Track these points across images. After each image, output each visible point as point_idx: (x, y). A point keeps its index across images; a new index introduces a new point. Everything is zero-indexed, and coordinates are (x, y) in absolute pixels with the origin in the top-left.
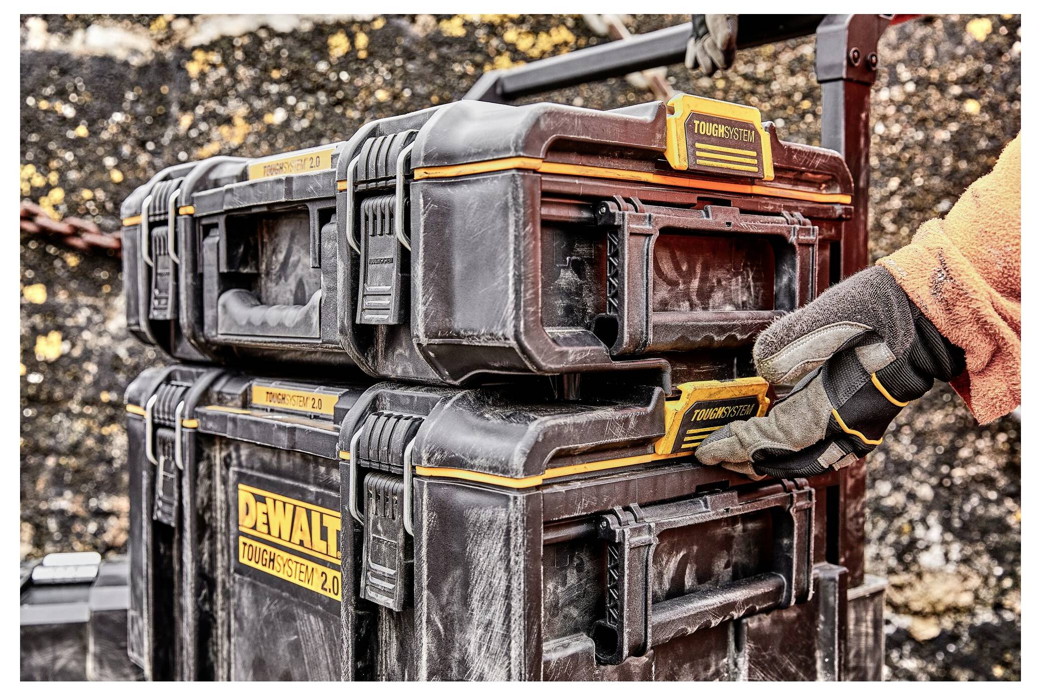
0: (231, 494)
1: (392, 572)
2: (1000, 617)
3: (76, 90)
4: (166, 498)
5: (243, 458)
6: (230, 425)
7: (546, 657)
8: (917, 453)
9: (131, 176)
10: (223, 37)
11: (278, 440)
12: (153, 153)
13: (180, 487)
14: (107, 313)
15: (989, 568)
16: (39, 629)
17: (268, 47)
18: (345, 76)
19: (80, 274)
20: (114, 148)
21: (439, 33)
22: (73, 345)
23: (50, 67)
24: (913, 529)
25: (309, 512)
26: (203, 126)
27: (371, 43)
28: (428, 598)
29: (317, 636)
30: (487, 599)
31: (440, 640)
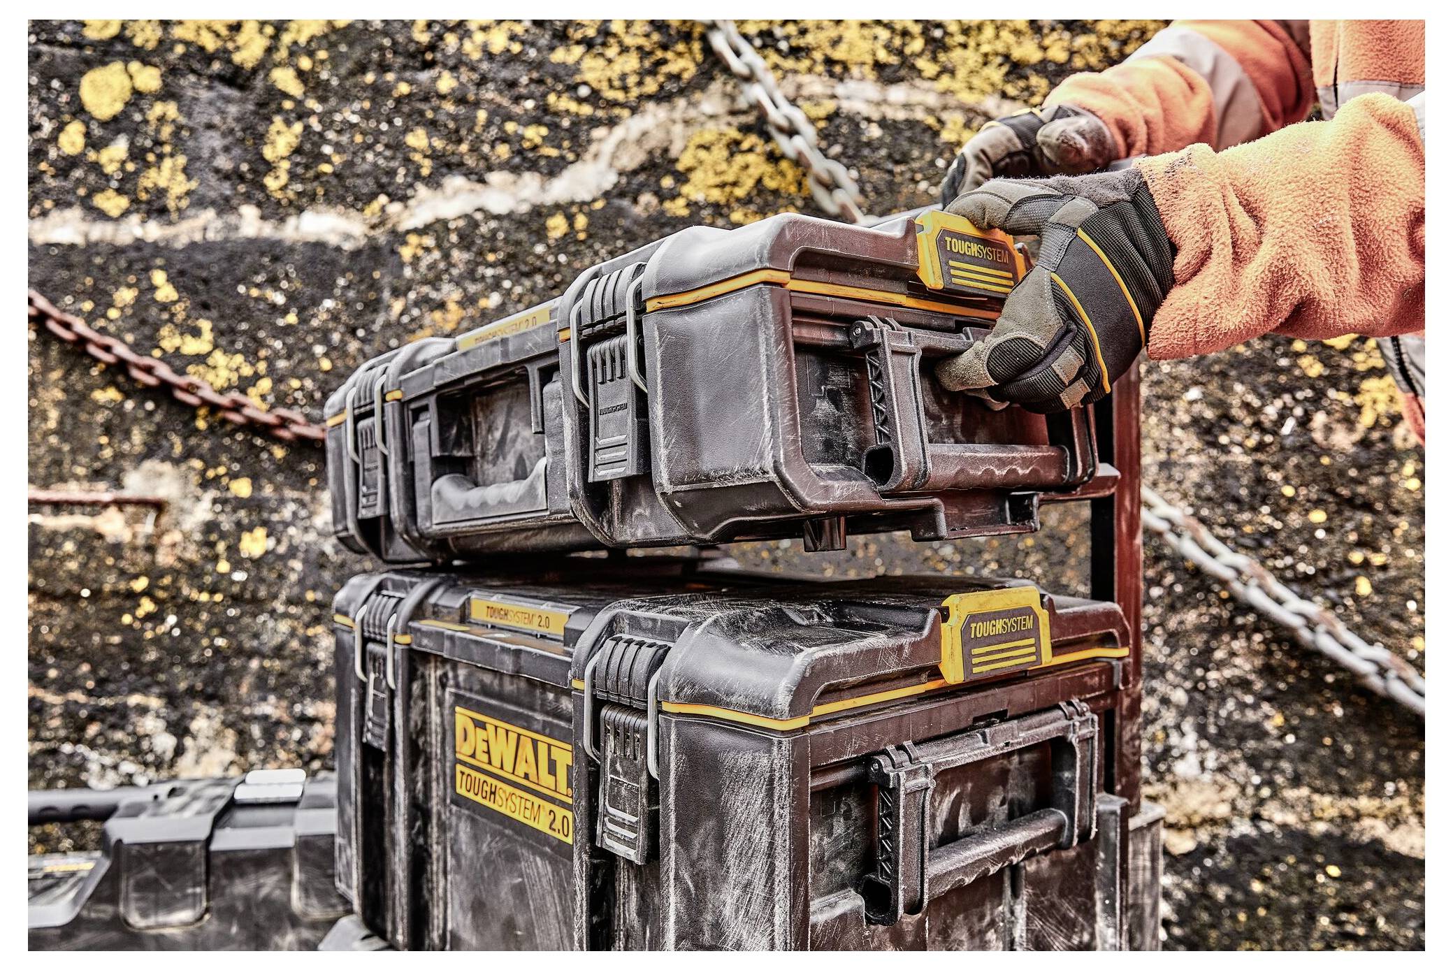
0: (447, 718)
1: (634, 819)
2: (1257, 827)
3: (287, 276)
4: (376, 719)
5: (461, 679)
6: (447, 644)
7: (813, 919)
8: (1170, 655)
9: (339, 363)
10: (438, 221)
11: (502, 663)
12: (363, 340)
13: (392, 708)
14: (312, 507)
15: (1247, 776)
16: (242, 855)
17: (484, 229)
18: (563, 258)
19: (287, 467)
20: (325, 338)
21: (662, 213)
22: (279, 542)
23: (263, 254)
24: (1167, 736)
25: (535, 743)
26: (415, 312)
27: (590, 225)
28: (677, 852)
29: (544, 880)
30: (746, 856)
31: (689, 900)
